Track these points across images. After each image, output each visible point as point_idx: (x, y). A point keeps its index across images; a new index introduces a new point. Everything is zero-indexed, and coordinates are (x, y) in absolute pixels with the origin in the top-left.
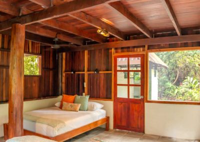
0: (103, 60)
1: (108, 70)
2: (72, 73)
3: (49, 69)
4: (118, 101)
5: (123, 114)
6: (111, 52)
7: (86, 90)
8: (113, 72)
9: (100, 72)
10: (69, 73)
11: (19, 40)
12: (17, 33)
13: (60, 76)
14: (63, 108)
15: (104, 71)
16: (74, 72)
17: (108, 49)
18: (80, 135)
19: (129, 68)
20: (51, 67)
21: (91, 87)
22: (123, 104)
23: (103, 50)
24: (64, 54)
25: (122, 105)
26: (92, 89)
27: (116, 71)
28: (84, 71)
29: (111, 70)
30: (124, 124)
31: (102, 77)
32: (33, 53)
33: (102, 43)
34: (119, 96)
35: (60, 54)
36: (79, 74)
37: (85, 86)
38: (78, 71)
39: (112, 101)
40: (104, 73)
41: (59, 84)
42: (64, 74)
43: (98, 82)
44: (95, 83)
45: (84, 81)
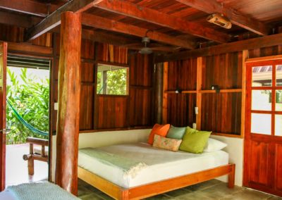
0: (227, 72)
1: (234, 87)
2: (177, 92)
3: (142, 86)
4: (252, 139)
5: (262, 162)
6: (242, 58)
7: (198, 119)
8: (244, 91)
9: (222, 91)
10: (173, 92)
11: (71, 37)
12: (68, 26)
13: (159, 97)
14: (154, 145)
15: (228, 88)
16: (180, 92)
17: (236, 53)
18: (180, 189)
19: (274, 84)
20: (146, 83)
21: (207, 114)
22: (261, 144)
23: (227, 55)
24: (166, 64)
25: (260, 147)
26: (207, 117)
27: (249, 89)
28: (195, 89)
29: (241, 88)
30: (262, 179)
31: (226, 98)
32: (115, 64)
33: (225, 44)
34: (254, 130)
35: (159, 64)
36: (187, 95)
37: (197, 113)
38: (187, 90)
39: (241, 138)
40: (229, 93)
41: (157, 109)
42: (165, 95)
43: (218, 106)
44: (213, 109)
45: (195, 105)
